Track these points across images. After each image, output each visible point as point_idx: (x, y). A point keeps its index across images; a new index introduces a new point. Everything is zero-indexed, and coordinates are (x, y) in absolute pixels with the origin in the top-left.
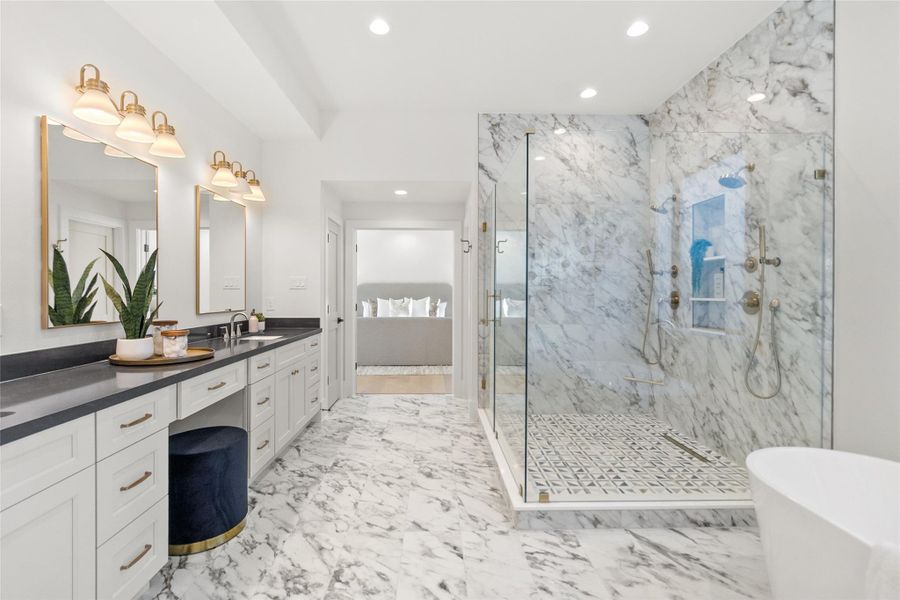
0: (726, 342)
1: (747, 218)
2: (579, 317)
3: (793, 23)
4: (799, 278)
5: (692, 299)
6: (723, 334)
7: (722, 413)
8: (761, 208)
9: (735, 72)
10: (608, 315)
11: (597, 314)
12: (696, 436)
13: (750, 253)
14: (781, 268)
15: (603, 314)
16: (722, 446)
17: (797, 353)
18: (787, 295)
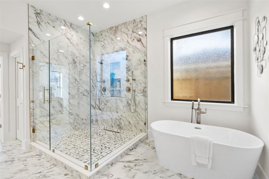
0: (121, 100)
1: (127, 68)
2: (75, 97)
3: (138, 24)
4: (140, 84)
5: (110, 89)
6: (120, 98)
7: (120, 119)
8: (130, 66)
9: (123, 30)
10: (84, 95)
11: (80, 95)
12: (113, 127)
13: (128, 77)
14: (136, 81)
15: (82, 95)
16: (121, 128)
17: (140, 101)
18: (137, 88)
